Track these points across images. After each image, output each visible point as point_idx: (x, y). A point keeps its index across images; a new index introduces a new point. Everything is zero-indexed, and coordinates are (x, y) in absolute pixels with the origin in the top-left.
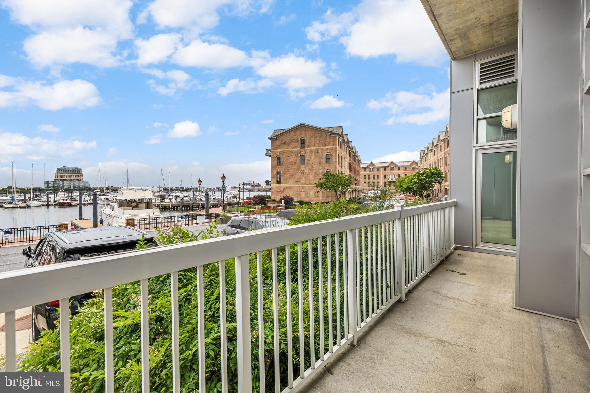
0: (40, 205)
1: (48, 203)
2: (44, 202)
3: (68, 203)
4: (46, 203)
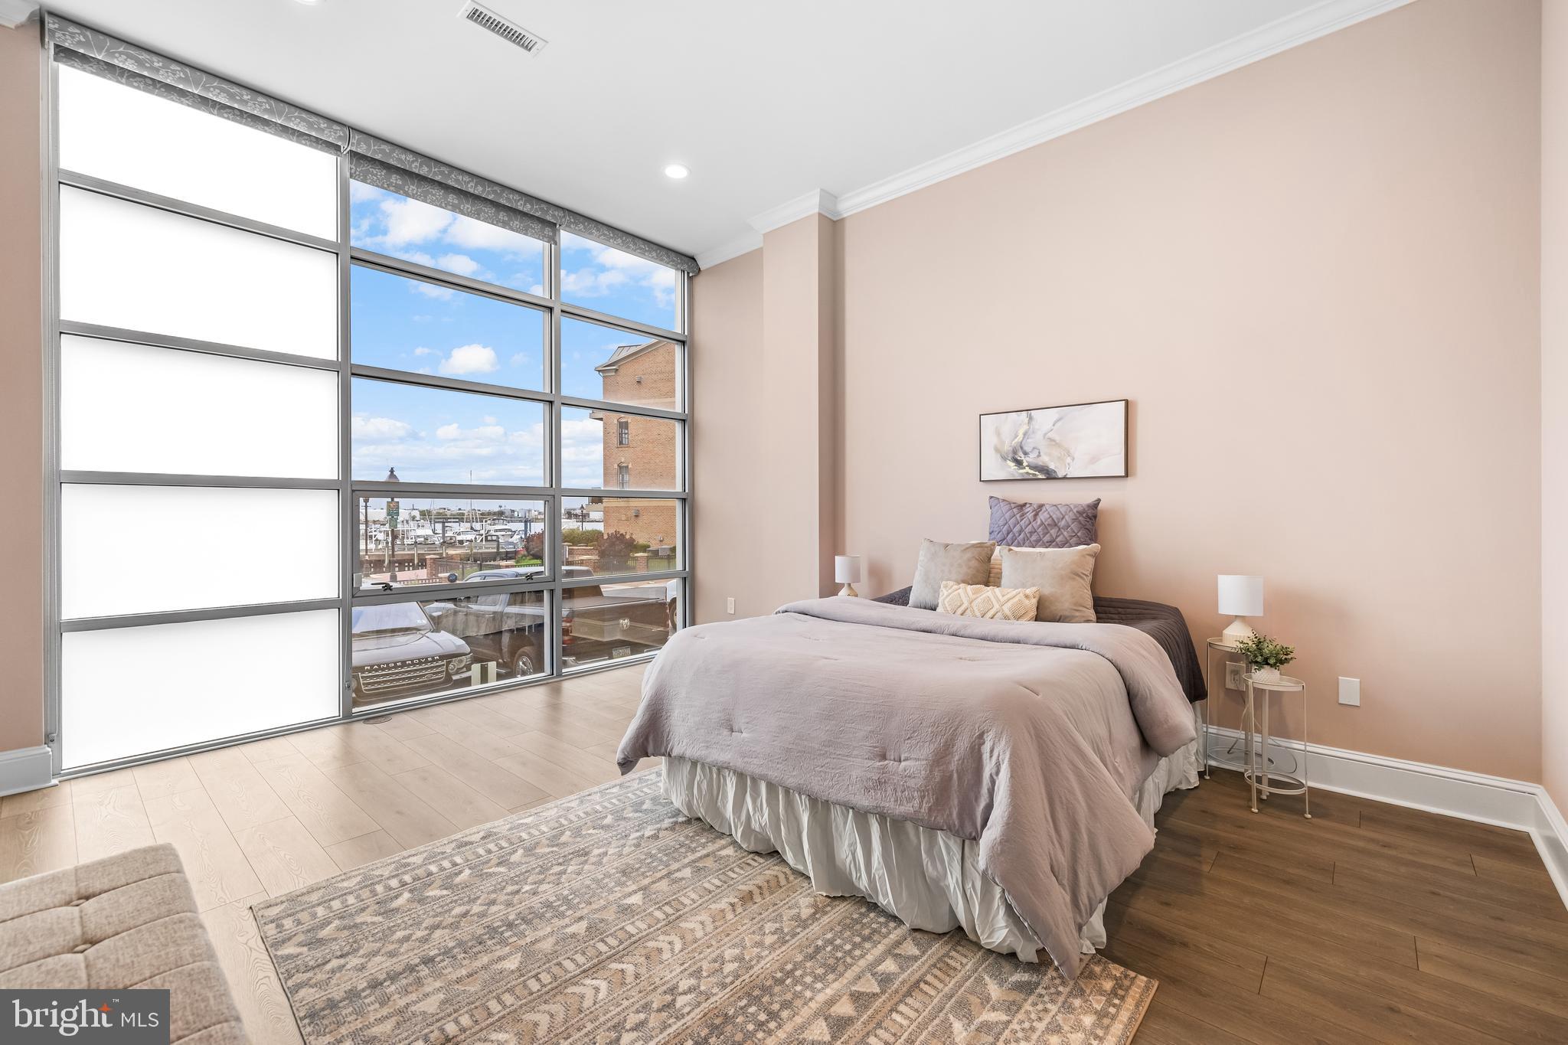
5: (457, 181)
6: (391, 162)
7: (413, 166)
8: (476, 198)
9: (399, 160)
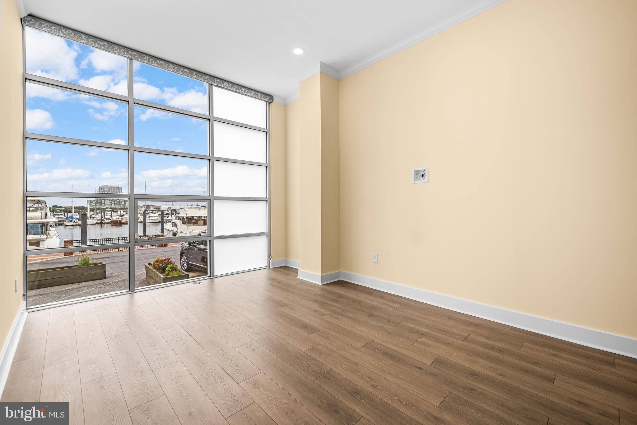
0: (95, 223)
1: (101, 221)
2: (98, 220)
3: (120, 221)
4: (100, 221)
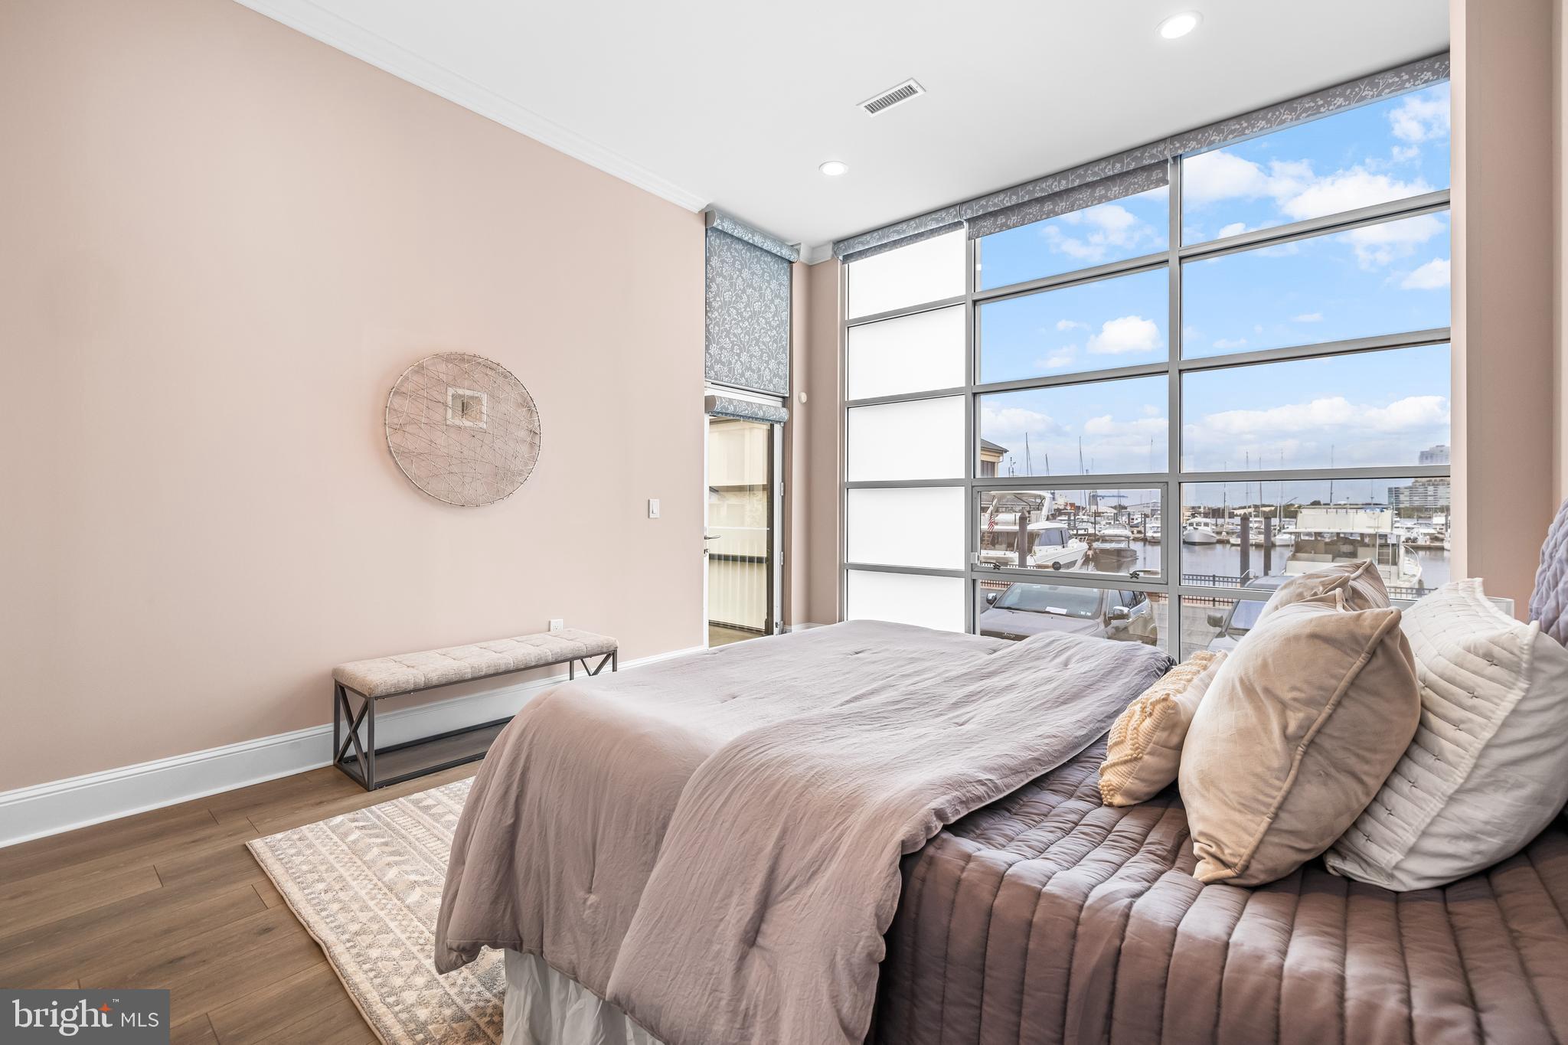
5: (1042, 190)
6: (991, 209)
7: (1005, 202)
8: (1068, 191)
9: (995, 205)
